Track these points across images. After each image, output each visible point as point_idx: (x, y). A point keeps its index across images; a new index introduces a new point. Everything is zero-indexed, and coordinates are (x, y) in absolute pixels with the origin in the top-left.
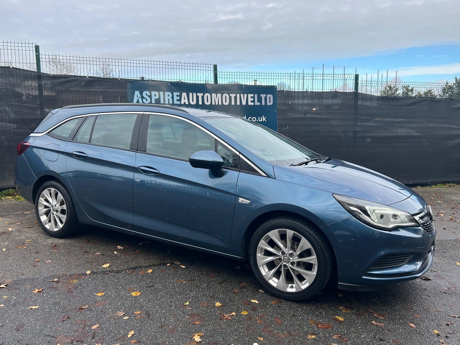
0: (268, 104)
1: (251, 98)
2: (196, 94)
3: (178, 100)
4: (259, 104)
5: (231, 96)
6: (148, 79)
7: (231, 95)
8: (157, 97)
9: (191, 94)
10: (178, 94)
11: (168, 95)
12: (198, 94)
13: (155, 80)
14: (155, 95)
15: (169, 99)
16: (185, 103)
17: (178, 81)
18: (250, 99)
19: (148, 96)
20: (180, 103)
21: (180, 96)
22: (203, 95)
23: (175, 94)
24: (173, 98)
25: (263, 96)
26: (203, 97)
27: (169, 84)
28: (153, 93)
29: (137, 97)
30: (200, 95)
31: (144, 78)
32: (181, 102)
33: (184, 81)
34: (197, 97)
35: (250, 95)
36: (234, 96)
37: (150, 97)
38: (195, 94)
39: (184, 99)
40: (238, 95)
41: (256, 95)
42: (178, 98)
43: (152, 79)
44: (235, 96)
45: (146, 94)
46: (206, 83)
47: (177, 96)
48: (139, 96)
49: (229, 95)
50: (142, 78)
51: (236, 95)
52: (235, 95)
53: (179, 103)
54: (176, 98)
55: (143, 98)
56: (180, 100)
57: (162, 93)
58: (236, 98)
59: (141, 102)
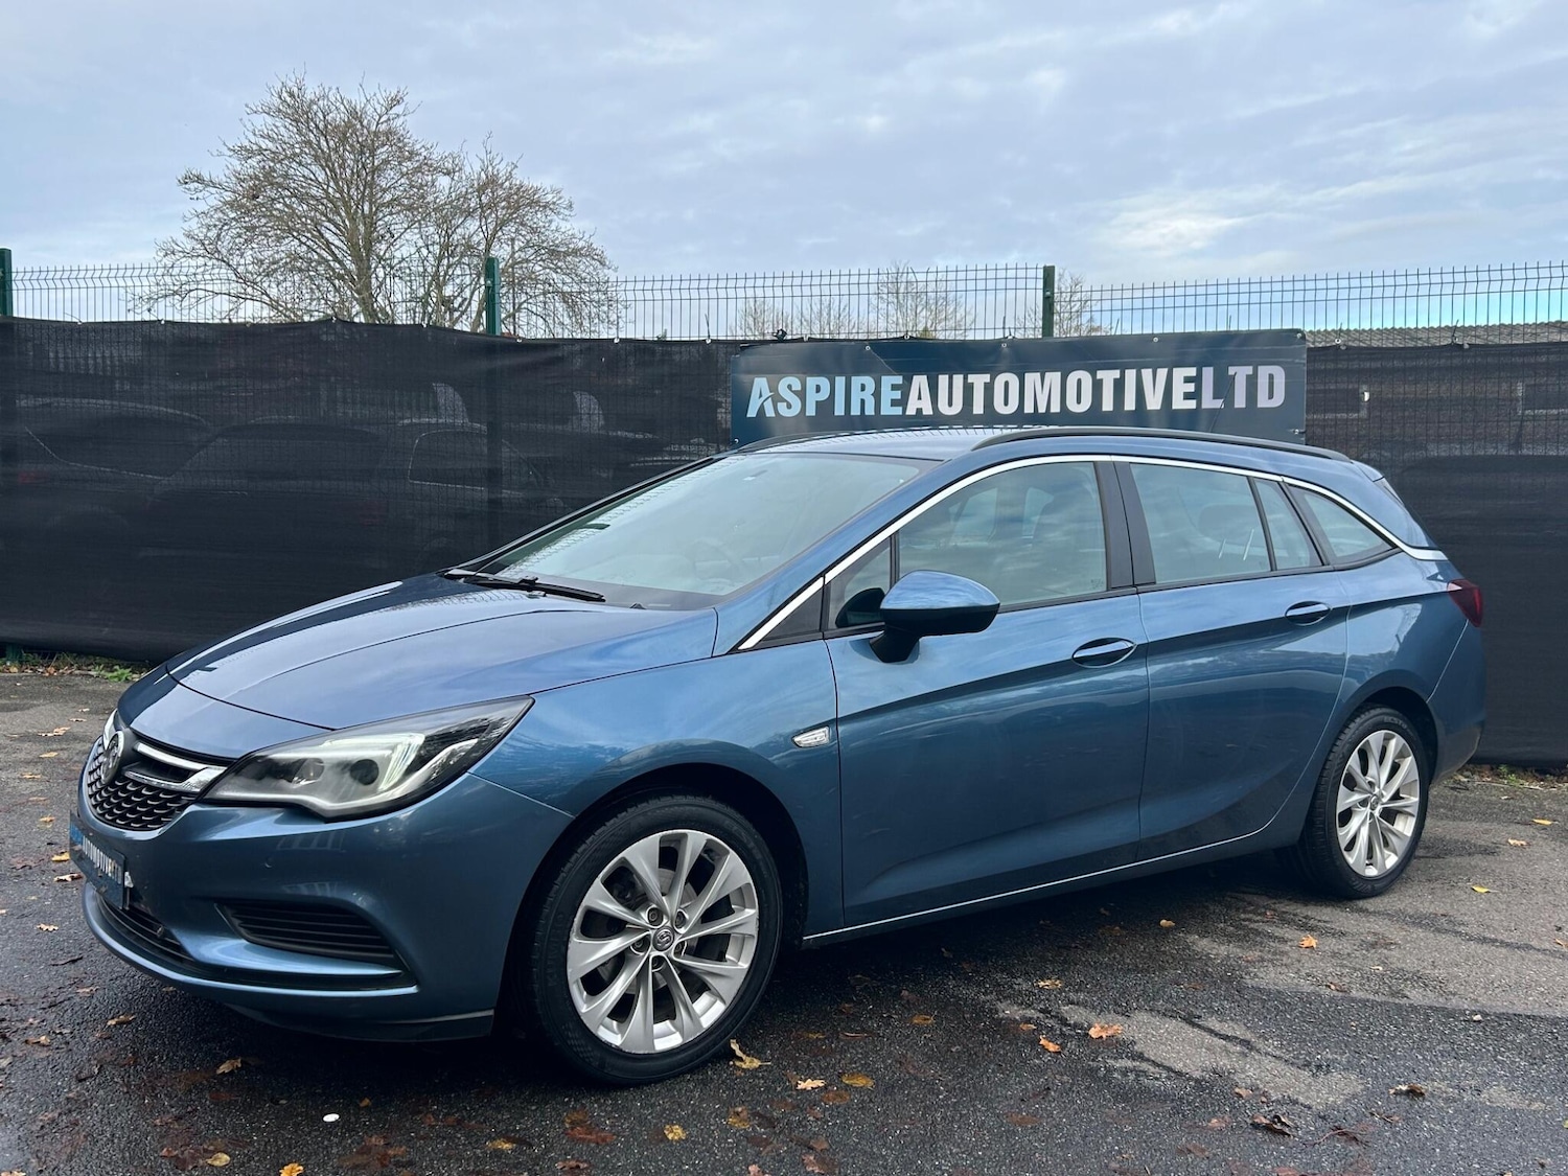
0: (1263, 402)
1: (1185, 382)
2: (965, 378)
3: (894, 403)
4: (1218, 404)
5: (1102, 380)
6: (799, 337)
7: (1100, 374)
8: (824, 395)
9: (943, 380)
10: (899, 380)
11: (863, 388)
12: (972, 378)
13: (824, 337)
14: (818, 389)
15: (863, 401)
16: (919, 411)
17: (900, 335)
18: (1180, 388)
19: (795, 392)
20: (901, 413)
21: (905, 389)
22: (988, 381)
23: (888, 381)
24: (877, 395)
25: (1240, 373)
26: (989, 389)
27: (868, 348)
28: (812, 382)
29: (761, 396)
30: (979, 381)
31: (784, 334)
32: (904, 410)
33: (919, 335)
34: (968, 390)
35: (1180, 373)
36: (1115, 380)
37: (802, 395)
38: (958, 379)
39: (920, 398)
40: (1131, 374)
41: (1208, 373)
42: (897, 395)
43: (813, 336)
44: (1118, 377)
45: (790, 387)
46: (1007, 335)
47: (894, 387)
48: (767, 393)
49: (1094, 376)
50: (780, 333)
51: (1123, 374)
52: (1116, 374)
53: (898, 411)
55: (777, 399)
56: (903, 402)
57: (840, 381)
58: (1119, 385)
59: (770, 413)
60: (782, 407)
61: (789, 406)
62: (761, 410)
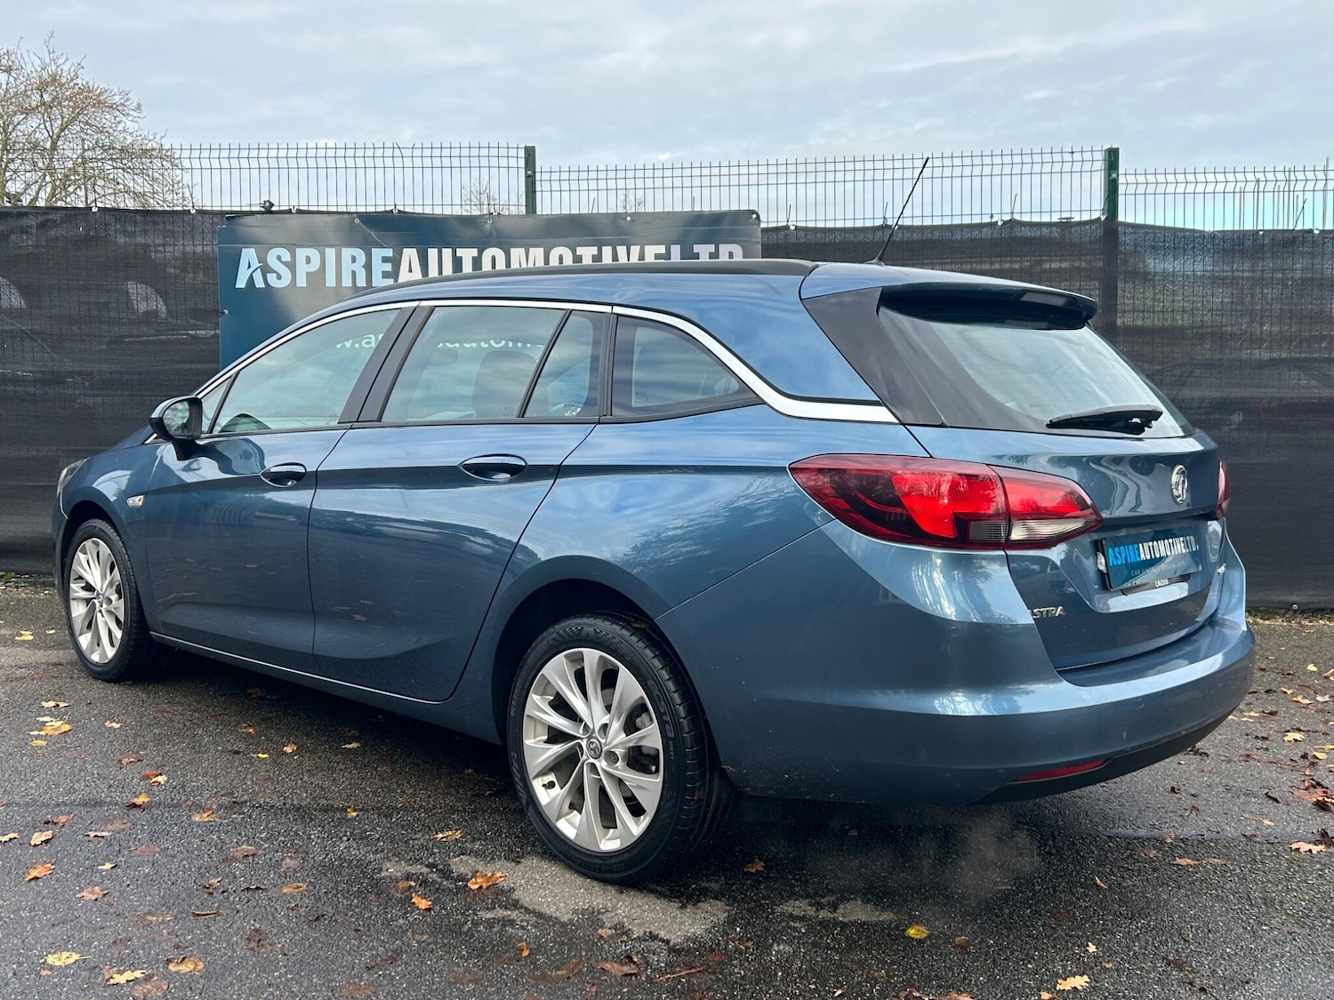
2: (454, 252)
3: (385, 275)
5: (580, 255)
6: (287, 208)
7: (580, 250)
8: (315, 266)
9: (433, 253)
10: (389, 253)
11: (354, 260)
12: (460, 252)
13: (311, 209)
14: (308, 260)
15: (354, 273)
17: (388, 209)
19: (285, 263)
21: (396, 262)
22: (476, 255)
23: (378, 253)
24: (368, 267)
25: (704, 250)
26: (477, 262)
27: (357, 221)
28: (302, 253)
29: (249, 267)
30: (467, 254)
31: (272, 205)
32: (396, 282)
33: (408, 209)
34: (457, 262)
35: (651, 250)
36: (593, 254)
37: (292, 266)
38: (447, 253)
39: (410, 271)
40: (607, 249)
41: (676, 250)
42: (388, 267)
43: (301, 208)
44: (596, 253)
45: (279, 258)
46: (492, 211)
47: (385, 260)
48: (255, 264)
49: (574, 252)
50: (268, 204)
51: (600, 251)
53: (390, 282)
54: (379, 267)
55: (266, 270)
56: (395, 274)
57: (330, 253)
58: (597, 260)
59: (260, 284)
60: (271, 278)
61: (279, 277)
62: (251, 280)
